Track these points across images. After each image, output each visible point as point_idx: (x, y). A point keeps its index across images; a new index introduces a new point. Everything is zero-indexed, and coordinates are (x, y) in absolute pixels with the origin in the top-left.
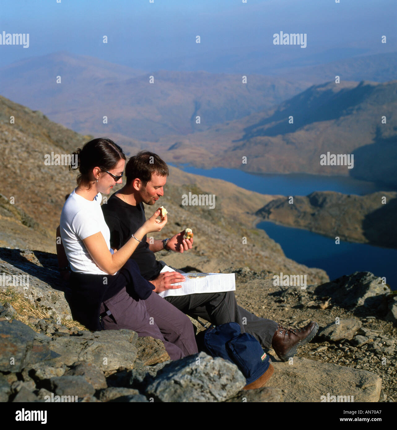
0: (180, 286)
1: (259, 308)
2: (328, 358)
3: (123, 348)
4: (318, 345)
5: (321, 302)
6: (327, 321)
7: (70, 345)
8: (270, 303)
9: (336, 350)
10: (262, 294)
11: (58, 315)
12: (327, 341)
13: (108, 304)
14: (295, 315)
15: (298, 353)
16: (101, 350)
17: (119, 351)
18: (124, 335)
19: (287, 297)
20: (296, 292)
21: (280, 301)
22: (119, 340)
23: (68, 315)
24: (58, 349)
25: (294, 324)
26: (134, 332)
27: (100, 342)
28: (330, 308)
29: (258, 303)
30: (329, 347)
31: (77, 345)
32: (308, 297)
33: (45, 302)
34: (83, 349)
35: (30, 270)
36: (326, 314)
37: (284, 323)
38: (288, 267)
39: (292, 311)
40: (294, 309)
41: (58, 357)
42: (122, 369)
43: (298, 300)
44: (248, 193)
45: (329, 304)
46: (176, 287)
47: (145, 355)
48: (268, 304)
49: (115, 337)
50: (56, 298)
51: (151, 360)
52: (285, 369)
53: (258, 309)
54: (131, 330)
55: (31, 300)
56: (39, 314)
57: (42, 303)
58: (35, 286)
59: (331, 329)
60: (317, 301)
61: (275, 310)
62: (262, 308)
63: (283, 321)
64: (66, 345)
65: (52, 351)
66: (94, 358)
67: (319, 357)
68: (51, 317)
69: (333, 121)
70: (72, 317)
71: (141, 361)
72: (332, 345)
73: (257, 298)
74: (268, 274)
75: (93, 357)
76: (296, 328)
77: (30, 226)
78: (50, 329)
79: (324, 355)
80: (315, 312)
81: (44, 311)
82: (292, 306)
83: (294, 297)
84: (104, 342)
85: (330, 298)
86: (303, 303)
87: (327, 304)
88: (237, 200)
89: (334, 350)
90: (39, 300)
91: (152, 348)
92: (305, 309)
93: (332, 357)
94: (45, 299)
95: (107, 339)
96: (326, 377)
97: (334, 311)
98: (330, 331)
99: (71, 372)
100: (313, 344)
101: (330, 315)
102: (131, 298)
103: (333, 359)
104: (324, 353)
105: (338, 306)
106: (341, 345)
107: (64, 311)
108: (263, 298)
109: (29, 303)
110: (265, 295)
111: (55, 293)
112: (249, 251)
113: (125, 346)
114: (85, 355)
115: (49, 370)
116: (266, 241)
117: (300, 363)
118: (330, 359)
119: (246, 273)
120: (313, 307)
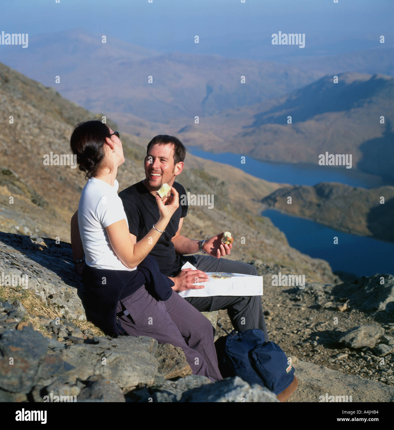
0: (203, 286)
1: (274, 306)
2: (349, 367)
3: (142, 360)
4: (338, 352)
5: (338, 303)
6: (346, 325)
7: (85, 355)
8: (285, 301)
9: (357, 358)
10: (276, 290)
11: (71, 314)
12: (348, 348)
13: (125, 302)
14: (312, 316)
15: (317, 360)
16: (119, 362)
17: (139, 363)
18: (144, 344)
19: (303, 295)
20: (312, 291)
21: (296, 300)
22: (139, 350)
23: (82, 315)
24: (72, 359)
25: (312, 326)
26: (154, 340)
27: (118, 353)
28: (348, 310)
29: (272, 300)
30: (350, 355)
31: (92, 355)
32: (324, 297)
33: (57, 299)
34: (99, 360)
35: (41, 261)
36: (345, 317)
37: (301, 325)
38: (292, 256)
39: (308, 312)
40: (310, 309)
41: (72, 370)
42: (142, 386)
43: (314, 300)
44: (255, 180)
45: (347, 306)
46: (199, 287)
47: (165, 366)
48: (283, 302)
49: (134, 346)
50: (70, 295)
51: (172, 373)
52: (309, 382)
53: (272, 307)
54: (151, 338)
55: (43, 297)
56: (51, 313)
57: (54, 301)
58: (47, 282)
59: (352, 335)
60: (334, 302)
61: (290, 309)
62: (277, 306)
63: (300, 322)
64: (81, 355)
65: (65, 363)
66: (112, 372)
67: (339, 366)
68: (63, 316)
69: (343, 113)
70: (86, 317)
71: (161, 373)
72: (353, 353)
73: (271, 294)
74: (281, 268)
75: (110, 371)
76: (314, 330)
77: (39, 205)
78: (63, 332)
79: (345, 364)
80: (332, 314)
81: (56, 310)
82: (309, 306)
83: (310, 296)
84: (123, 353)
85: (349, 300)
86: (320, 303)
87: (345, 307)
88: (244, 186)
89: (355, 358)
90: (51, 297)
91: (173, 359)
92: (322, 310)
93: (353, 366)
94: (57, 296)
95: (125, 349)
96: (353, 393)
97: (353, 314)
98: (351, 338)
99: (86, 391)
100: (333, 350)
101: (349, 318)
102: (150, 296)
103: (355, 368)
104: (344, 361)
105: (357, 309)
106: (362, 354)
107: (77, 310)
108: (277, 295)
109: (41, 300)
110: (280, 292)
111: (68, 289)
112: (253, 238)
113: (145, 358)
114: (102, 369)
115: (63, 390)
116: (271, 229)
117: (322, 373)
118: (352, 368)
119: (259, 266)
120: (330, 309)
